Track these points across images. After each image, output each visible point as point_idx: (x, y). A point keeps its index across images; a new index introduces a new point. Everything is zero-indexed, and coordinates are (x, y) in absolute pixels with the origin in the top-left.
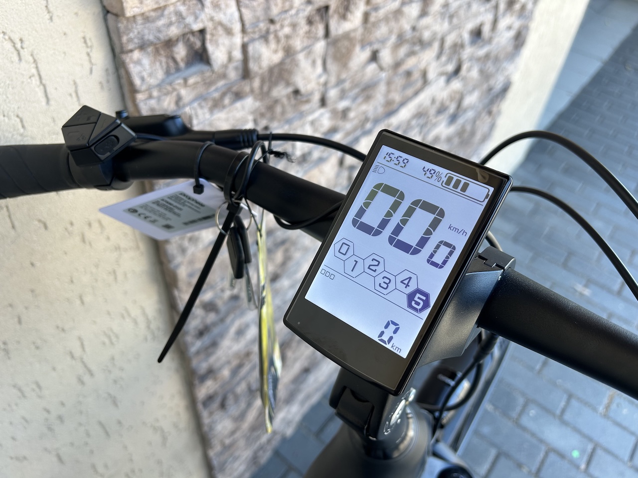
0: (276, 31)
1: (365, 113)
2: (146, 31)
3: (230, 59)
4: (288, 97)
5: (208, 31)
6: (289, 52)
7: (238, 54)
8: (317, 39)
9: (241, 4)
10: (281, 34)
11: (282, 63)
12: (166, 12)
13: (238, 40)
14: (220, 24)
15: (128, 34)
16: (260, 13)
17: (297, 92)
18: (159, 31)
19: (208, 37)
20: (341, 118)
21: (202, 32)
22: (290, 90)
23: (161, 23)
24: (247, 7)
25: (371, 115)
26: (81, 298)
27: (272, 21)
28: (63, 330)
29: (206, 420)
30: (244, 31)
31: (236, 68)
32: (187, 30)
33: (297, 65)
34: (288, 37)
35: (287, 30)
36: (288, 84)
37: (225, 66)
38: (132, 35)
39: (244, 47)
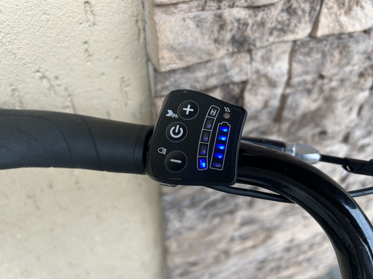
0: (323, 84)
2: (183, 80)
3: (266, 105)
4: (314, 136)
5: (250, 82)
6: (329, 100)
7: (275, 103)
8: (362, 90)
9: (295, 59)
10: (326, 88)
11: (318, 109)
12: (209, 65)
13: (279, 91)
14: (266, 76)
15: (163, 82)
16: (312, 67)
17: (323, 133)
18: (197, 81)
19: (249, 87)
21: (244, 83)
22: (318, 130)
23: (200, 74)
24: (300, 62)
27: (322, 77)
30: (288, 84)
31: (270, 113)
32: (227, 81)
33: (333, 112)
34: (333, 89)
35: (334, 84)
36: (317, 125)
37: (259, 112)
38: (167, 83)
39: (284, 98)
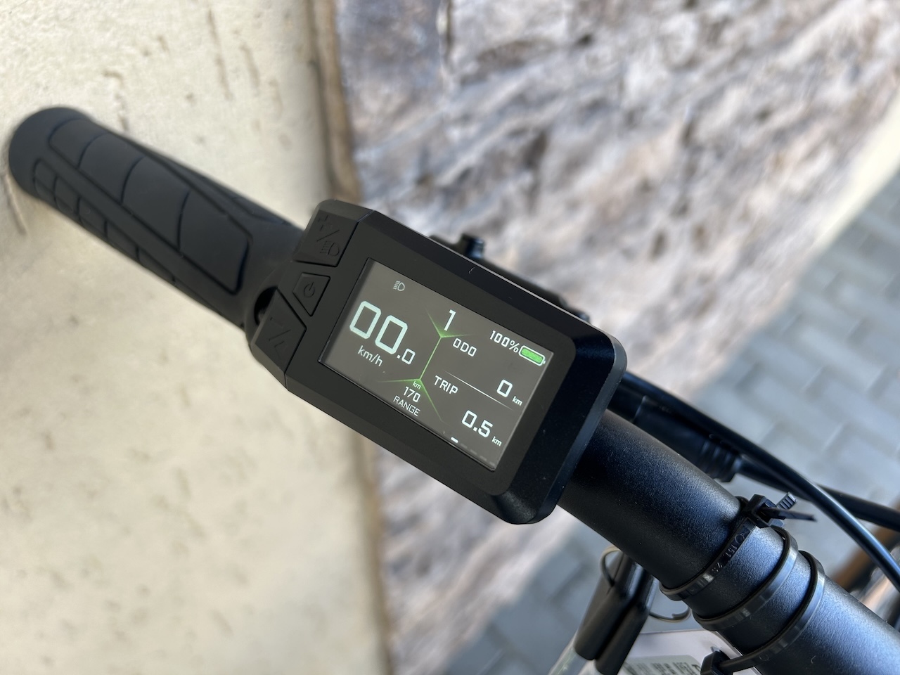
1: (745, 35)
20: (708, 41)
25: (755, 40)
26: (183, 393)
28: (146, 457)
29: (395, 593)
